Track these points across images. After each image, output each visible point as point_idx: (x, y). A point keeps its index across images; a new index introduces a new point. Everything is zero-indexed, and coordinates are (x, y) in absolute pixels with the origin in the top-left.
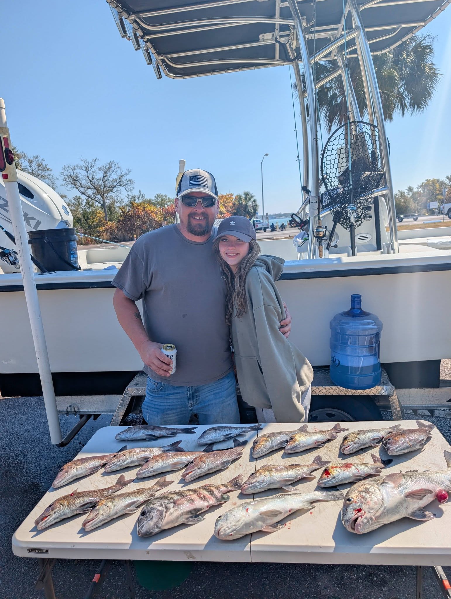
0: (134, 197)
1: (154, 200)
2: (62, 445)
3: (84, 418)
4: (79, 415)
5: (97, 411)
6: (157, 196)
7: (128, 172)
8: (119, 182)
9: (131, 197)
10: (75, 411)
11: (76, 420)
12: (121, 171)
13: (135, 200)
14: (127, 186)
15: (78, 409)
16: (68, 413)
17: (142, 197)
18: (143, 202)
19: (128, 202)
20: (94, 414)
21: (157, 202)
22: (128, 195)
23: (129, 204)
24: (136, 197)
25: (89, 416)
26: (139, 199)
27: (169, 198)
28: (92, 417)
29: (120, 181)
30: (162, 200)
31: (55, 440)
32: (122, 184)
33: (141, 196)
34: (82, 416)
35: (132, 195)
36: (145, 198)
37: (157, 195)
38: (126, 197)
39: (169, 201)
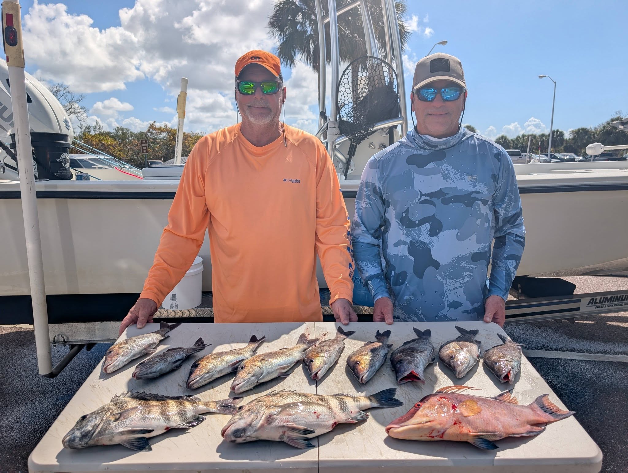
0: (88, 128)
1: (114, 133)
2: (51, 375)
3: (76, 348)
4: (69, 345)
5: (92, 341)
6: (117, 129)
7: (81, 99)
8: (69, 109)
9: (84, 128)
10: (64, 341)
11: (65, 351)
12: (72, 97)
13: (89, 132)
14: (79, 115)
15: (68, 338)
16: (55, 344)
17: (99, 129)
18: (99, 134)
19: (80, 132)
20: (87, 344)
21: (116, 135)
22: (82, 125)
23: (82, 135)
24: (92, 128)
25: (81, 346)
26: (95, 131)
27: (131, 132)
28: (85, 347)
29: (71, 108)
30: (123, 134)
31: (43, 369)
32: (72, 112)
33: (98, 127)
34: (72, 347)
35: (86, 125)
36: (103, 130)
37: (118, 127)
38: (79, 126)
39: (132, 136)
